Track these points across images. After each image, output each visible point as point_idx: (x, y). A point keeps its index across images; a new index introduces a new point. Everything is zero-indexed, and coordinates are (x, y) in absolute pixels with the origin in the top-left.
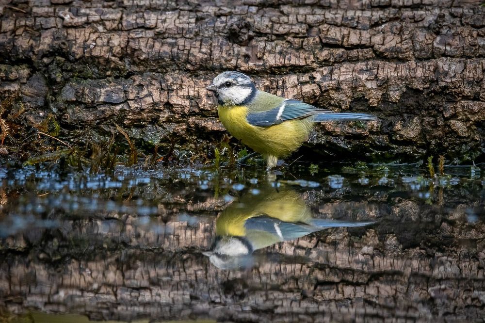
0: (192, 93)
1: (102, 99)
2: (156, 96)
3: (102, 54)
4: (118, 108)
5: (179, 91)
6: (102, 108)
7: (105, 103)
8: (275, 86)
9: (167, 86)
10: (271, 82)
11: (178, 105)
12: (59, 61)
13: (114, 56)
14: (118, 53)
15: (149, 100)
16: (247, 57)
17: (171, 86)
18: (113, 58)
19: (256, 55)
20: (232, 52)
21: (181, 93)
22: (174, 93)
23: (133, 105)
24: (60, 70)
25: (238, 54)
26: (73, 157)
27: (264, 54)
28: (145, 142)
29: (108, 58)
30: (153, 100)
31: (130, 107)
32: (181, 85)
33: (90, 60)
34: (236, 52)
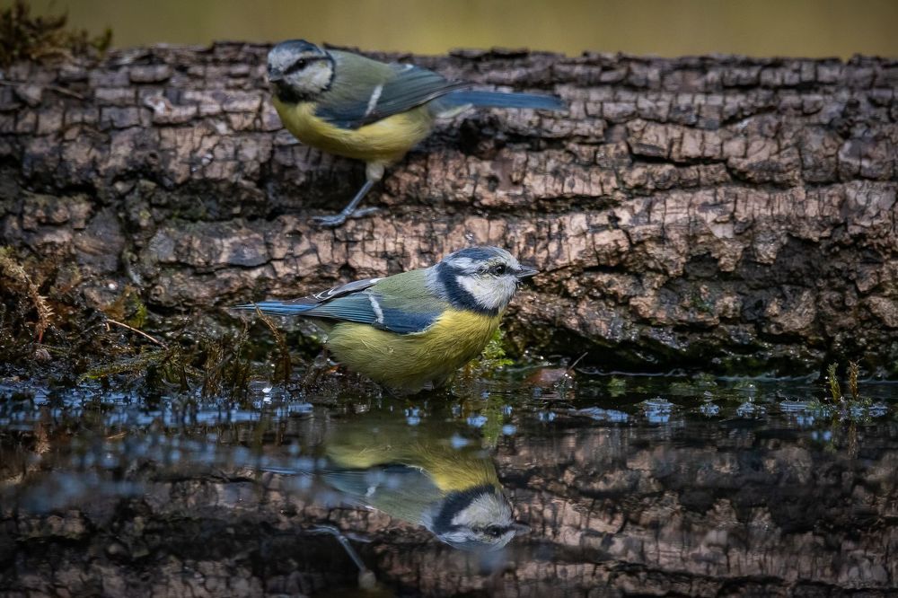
0: (391, 247)
1: (224, 259)
2: (325, 252)
3: (226, 175)
4: (255, 274)
5: (367, 244)
6: (225, 275)
7: (230, 266)
8: (545, 234)
9: (346, 234)
10: (539, 227)
11: (366, 269)
12: (145, 187)
13: (246, 178)
14: (253, 174)
15: (312, 260)
16: (493, 181)
17: (352, 234)
18: (245, 183)
19: (511, 177)
20: (465, 172)
21: (371, 247)
22: (358, 248)
23: (282, 269)
24: (146, 204)
25: (477, 176)
26: (171, 365)
27: (524, 175)
28: (304, 338)
29: (236, 183)
30: (319, 260)
31: (275, 273)
32: (371, 233)
33: (202, 187)
34: (473, 171)
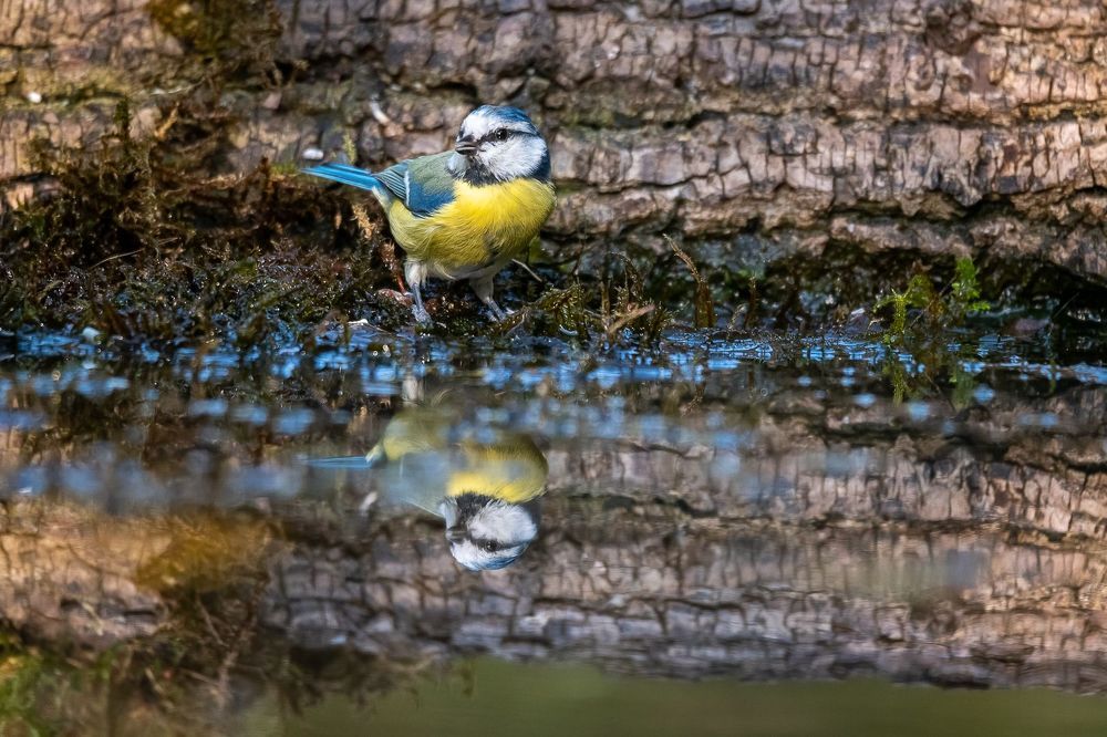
0: (839, 162)
1: (633, 174)
2: (759, 167)
3: (636, 71)
4: (673, 193)
5: (808, 157)
6: (636, 195)
7: (642, 185)
8: (1028, 148)
9: (784, 146)
10: (1021, 138)
11: (808, 189)
12: (536, 86)
13: (661, 75)
14: (670, 71)
15: (742, 177)
16: (965, 84)
17: (791, 145)
18: (661, 82)
19: (988, 77)
20: (931, 69)
21: (814, 162)
22: (798, 162)
23: (706, 189)
24: (538, 108)
25: (945, 76)
26: (569, 309)
27: (1003, 74)
28: (731, 274)
29: (649, 81)
30: (750, 176)
31: (697, 194)
32: (814, 145)
33: (607, 84)
34: (940, 68)
